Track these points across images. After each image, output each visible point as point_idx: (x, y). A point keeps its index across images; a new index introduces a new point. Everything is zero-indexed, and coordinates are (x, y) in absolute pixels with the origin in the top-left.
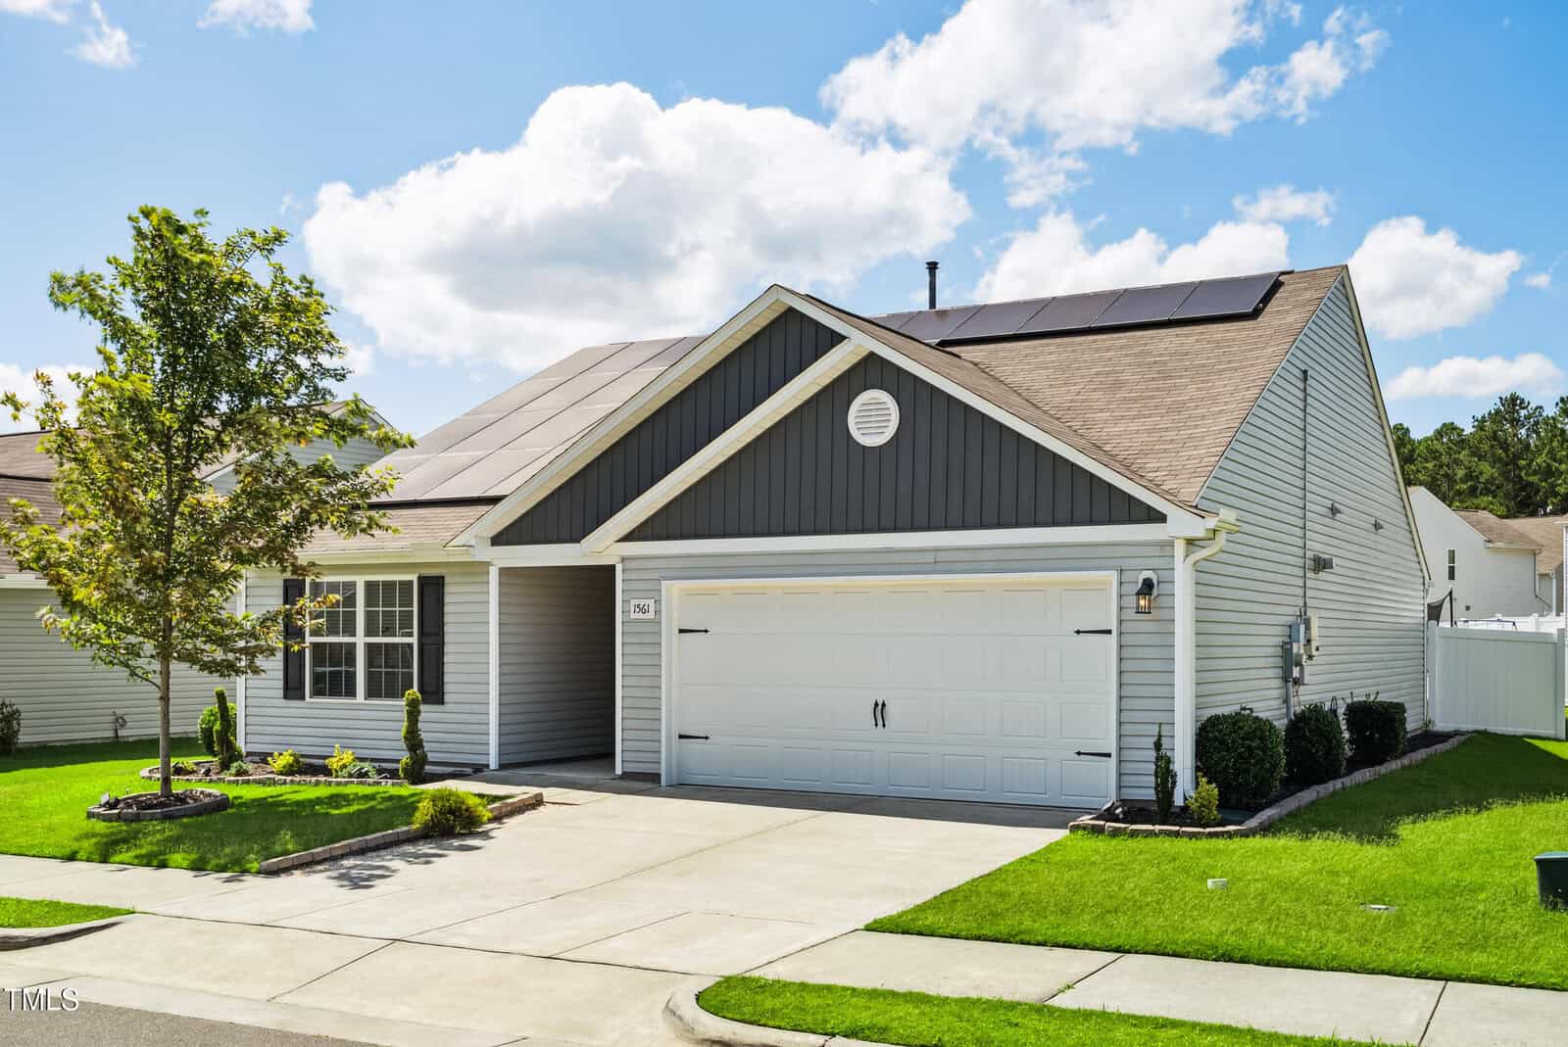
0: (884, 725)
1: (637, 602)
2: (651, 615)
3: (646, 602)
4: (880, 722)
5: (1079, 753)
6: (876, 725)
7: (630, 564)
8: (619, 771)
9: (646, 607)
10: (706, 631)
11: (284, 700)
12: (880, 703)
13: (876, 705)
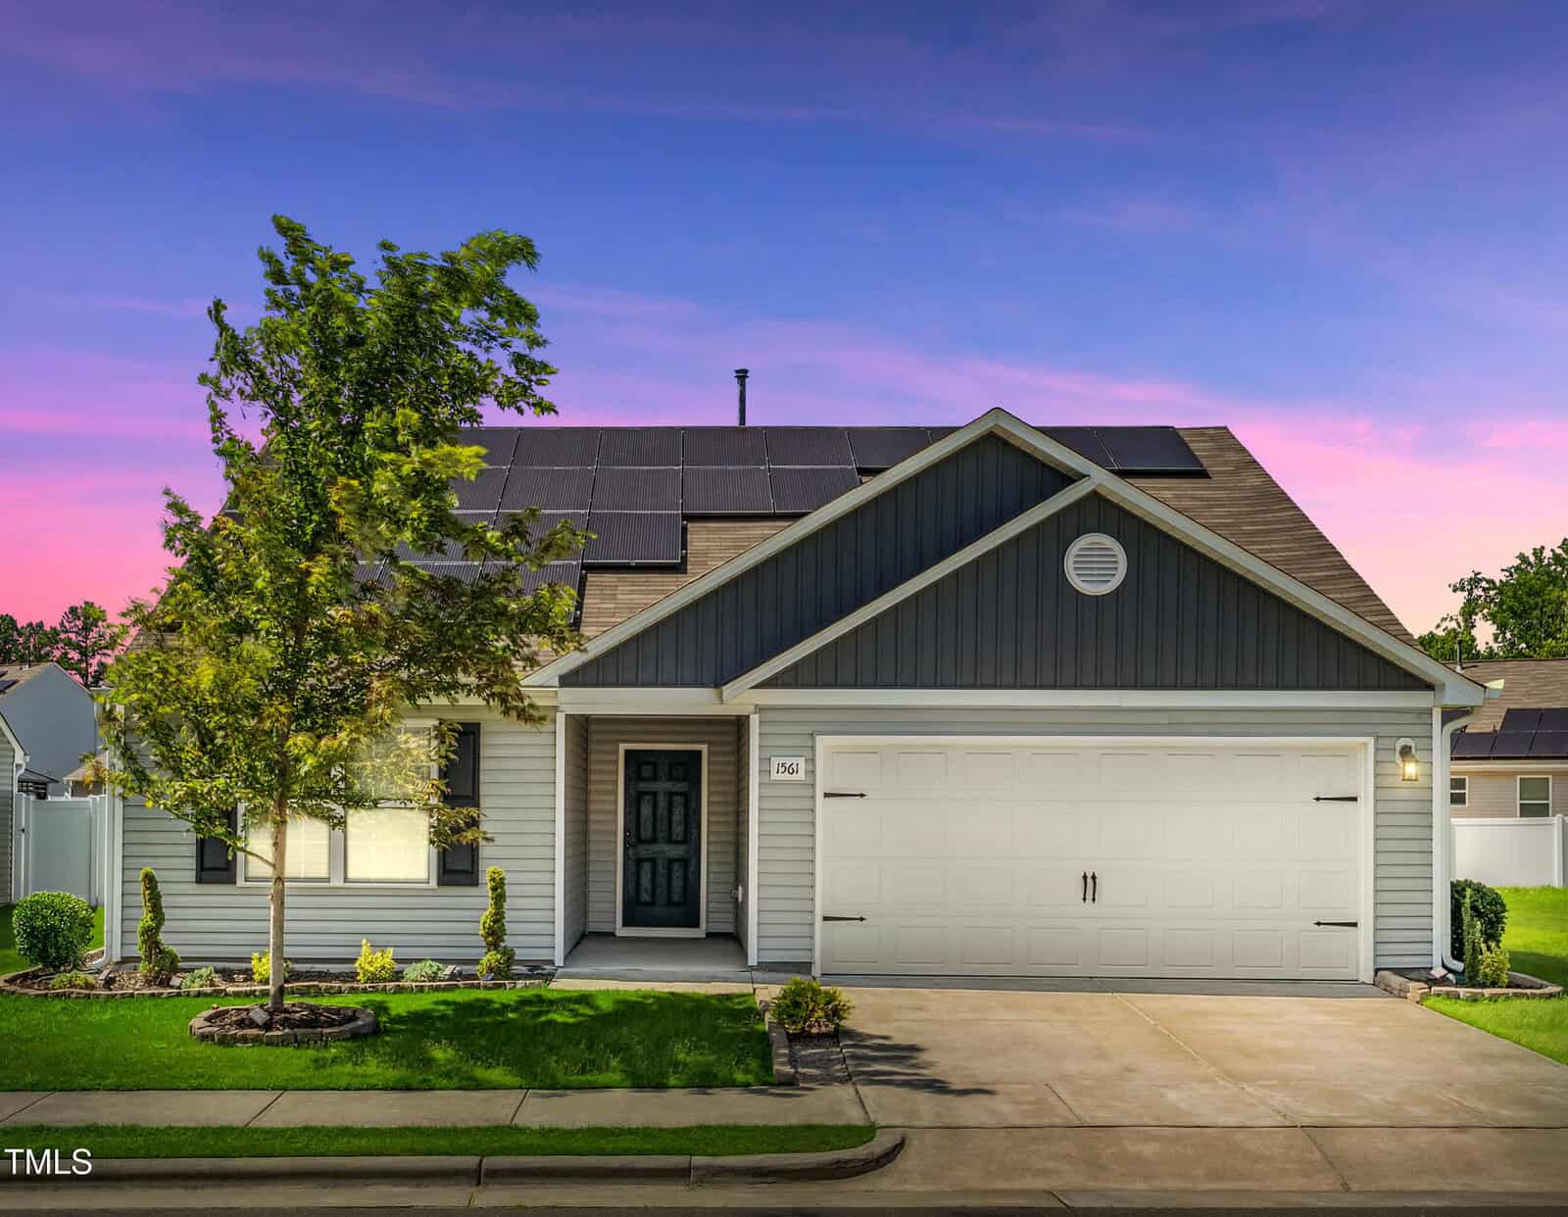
0: (1094, 900)
1: (782, 760)
2: (801, 776)
3: (794, 760)
4: (1089, 897)
5: (1318, 924)
6: (1084, 899)
7: (770, 716)
8: (753, 960)
9: (794, 766)
10: (862, 795)
11: (195, 885)
12: (1089, 875)
13: (1085, 877)
